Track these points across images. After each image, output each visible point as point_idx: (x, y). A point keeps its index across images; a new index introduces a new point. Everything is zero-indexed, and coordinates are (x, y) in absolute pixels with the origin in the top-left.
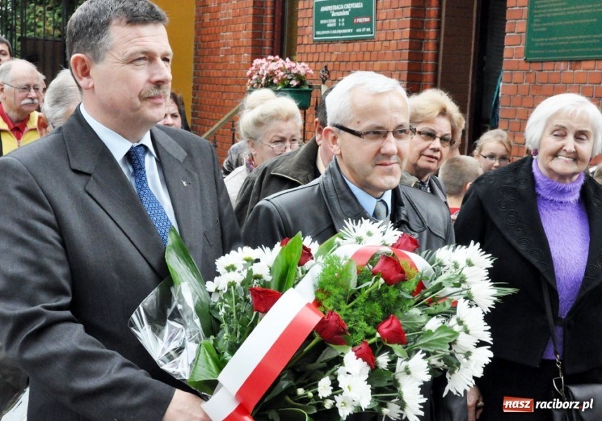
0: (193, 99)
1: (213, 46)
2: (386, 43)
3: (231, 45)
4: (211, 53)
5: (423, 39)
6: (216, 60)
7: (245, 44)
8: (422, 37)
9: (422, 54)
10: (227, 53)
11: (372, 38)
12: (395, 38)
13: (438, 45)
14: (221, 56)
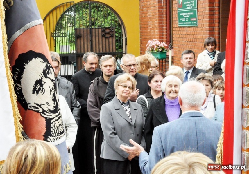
0: (140, 47)
1: (146, 27)
2: (201, 28)
3: (152, 26)
4: (145, 29)
5: (214, 27)
6: (147, 32)
7: (156, 26)
8: (214, 26)
9: (214, 32)
10: (151, 29)
11: (197, 26)
12: (204, 26)
13: (219, 29)
14: (149, 30)
